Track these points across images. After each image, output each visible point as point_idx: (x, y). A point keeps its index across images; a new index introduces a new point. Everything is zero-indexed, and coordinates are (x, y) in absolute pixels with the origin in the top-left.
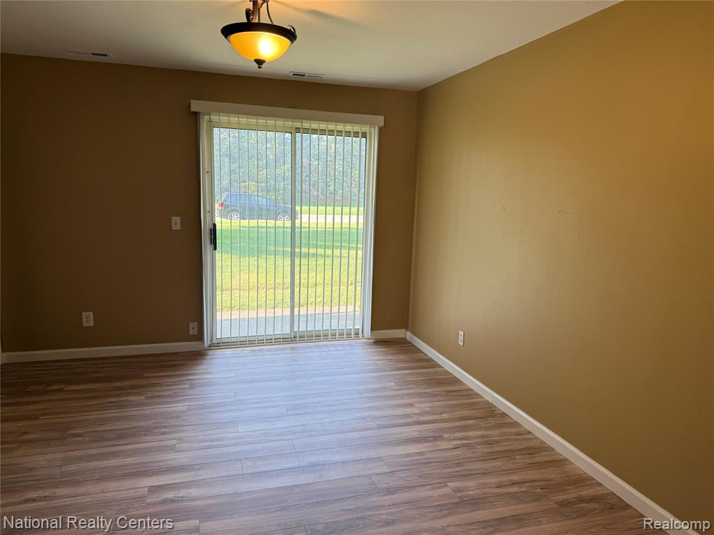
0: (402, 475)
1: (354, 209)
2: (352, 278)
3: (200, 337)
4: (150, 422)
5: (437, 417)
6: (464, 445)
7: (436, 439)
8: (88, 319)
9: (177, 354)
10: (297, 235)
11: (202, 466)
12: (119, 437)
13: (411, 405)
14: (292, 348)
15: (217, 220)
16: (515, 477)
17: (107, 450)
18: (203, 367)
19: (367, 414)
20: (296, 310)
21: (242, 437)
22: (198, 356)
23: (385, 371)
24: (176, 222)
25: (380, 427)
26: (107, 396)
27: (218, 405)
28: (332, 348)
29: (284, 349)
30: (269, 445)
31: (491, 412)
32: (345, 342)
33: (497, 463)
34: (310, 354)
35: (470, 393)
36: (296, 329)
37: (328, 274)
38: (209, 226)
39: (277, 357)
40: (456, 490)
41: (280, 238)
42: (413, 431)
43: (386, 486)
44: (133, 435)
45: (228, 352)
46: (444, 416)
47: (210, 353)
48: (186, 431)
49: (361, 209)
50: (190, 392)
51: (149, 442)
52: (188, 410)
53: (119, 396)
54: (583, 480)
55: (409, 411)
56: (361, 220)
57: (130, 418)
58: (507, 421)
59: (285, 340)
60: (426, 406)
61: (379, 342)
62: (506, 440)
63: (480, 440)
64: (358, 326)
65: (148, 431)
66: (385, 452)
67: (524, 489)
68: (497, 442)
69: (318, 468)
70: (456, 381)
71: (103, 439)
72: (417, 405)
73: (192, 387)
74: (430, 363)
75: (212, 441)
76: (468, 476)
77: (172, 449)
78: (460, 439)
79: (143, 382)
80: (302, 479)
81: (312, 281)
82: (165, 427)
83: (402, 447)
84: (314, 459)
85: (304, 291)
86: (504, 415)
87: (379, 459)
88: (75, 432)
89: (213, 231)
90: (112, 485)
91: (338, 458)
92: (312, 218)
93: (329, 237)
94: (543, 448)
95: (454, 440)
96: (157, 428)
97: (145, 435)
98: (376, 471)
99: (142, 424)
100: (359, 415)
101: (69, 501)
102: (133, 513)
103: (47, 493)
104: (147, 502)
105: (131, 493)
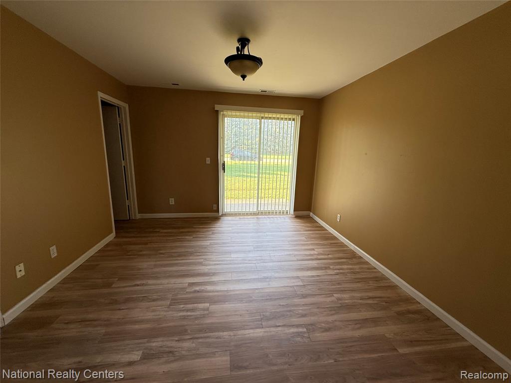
0: (309, 287)
1: (287, 157)
2: (285, 186)
3: (218, 211)
4: (193, 250)
5: (326, 257)
6: (341, 273)
7: (326, 268)
8: (172, 201)
9: (208, 218)
10: (261, 167)
11: (214, 274)
12: (179, 256)
13: (313, 249)
14: (257, 218)
15: (226, 160)
16: (370, 294)
18: (218, 224)
19: (291, 253)
20: (260, 200)
21: (233, 260)
22: (217, 219)
23: (300, 231)
24: (208, 161)
25: (298, 260)
26: (177, 236)
27: (224, 243)
28: (275, 219)
29: (253, 218)
30: (245, 265)
31: (353, 255)
32: (281, 216)
33: (359, 285)
34: (266, 221)
35: (342, 245)
36: (259, 210)
37: (275, 184)
38: (222, 162)
39: (251, 222)
40: (339, 299)
41: (253, 168)
42: (314, 263)
43: (302, 293)
44: (185, 256)
45: (230, 218)
46: (330, 256)
47: (222, 218)
48: (207, 255)
49: (291, 157)
50: (212, 236)
51: (192, 259)
52: (210, 244)
54: (409, 300)
55: (312, 252)
56: (291, 161)
57: (185, 247)
58: (363, 261)
59: (254, 214)
60: (320, 250)
61: (297, 217)
62: (362, 272)
63: (349, 271)
64: (288, 209)
65: (191, 254)
66: (300, 274)
67: (376, 302)
68: (358, 273)
69: (268, 280)
70: (335, 238)
71: (172, 256)
72: (316, 250)
73: (213, 234)
74: (322, 228)
75: (219, 261)
76: (343, 291)
77: (201, 264)
78: (339, 270)
79: (194, 230)
80: (259, 285)
81: (267, 187)
82: (199, 252)
83: (309, 272)
84: (265, 275)
85: (263, 191)
86: (361, 257)
87: (298, 277)
88: (161, 252)
89: (224, 165)
90: (173, 281)
91: (277, 275)
92: (268, 160)
93: (275, 169)
94: (383, 278)
95: (336, 269)
96: (196, 253)
97: (190, 256)
98: (296, 284)
99: (190, 250)
100: (288, 253)
101: (153, 287)
102: (180, 296)
103: (144, 282)
104: (187, 290)
105: (180, 286)
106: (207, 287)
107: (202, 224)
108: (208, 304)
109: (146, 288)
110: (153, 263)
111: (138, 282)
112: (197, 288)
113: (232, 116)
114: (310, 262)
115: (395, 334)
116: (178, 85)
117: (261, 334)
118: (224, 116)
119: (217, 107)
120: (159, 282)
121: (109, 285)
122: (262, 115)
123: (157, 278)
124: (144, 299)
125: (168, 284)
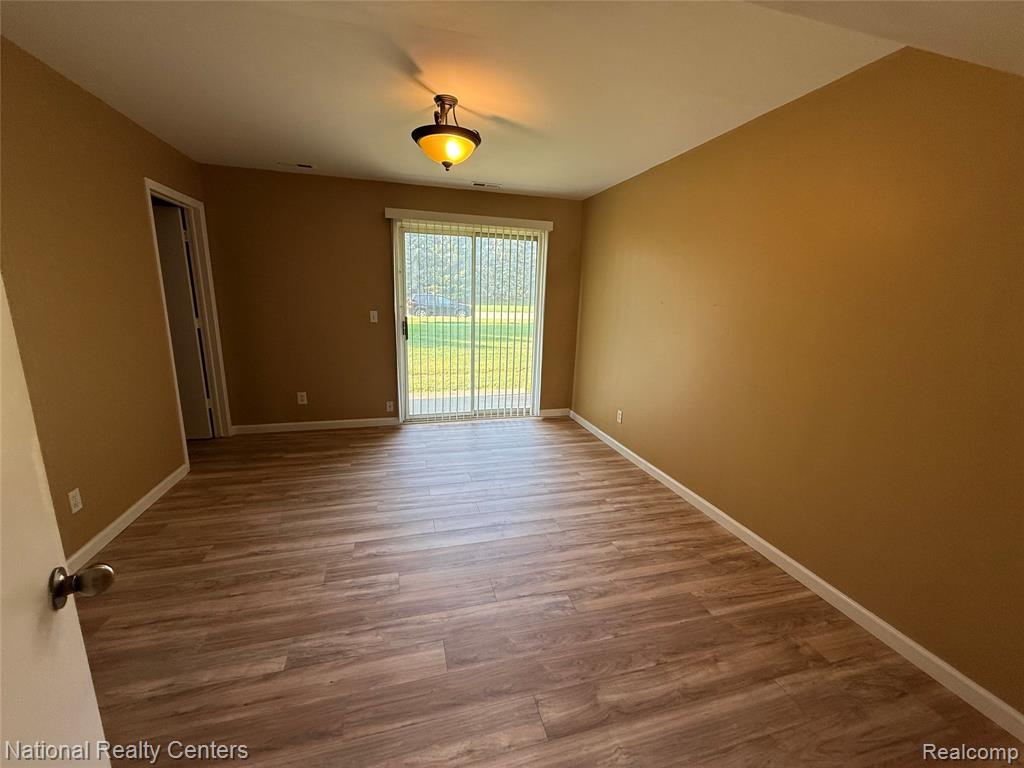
0: (572, 534)
1: (526, 308)
2: (524, 365)
3: (396, 414)
4: (355, 486)
5: (599, 484)
6: (624, 508)
7: (600, 503)
8: (302, 398)
9: (377, 427)
10: (477, 329)
11: (401, 525)
12: (329, 499)
13: (577, 473)
14: (473, 424)
15: (409, 316)
16: (671, 537)
17: (317, 510)
18: (399, 439)
19: (539, 481)
20: (476, 391)
21: (433, 500)
22: (395, 429)
23: (552, 444)
24: (374, 316)
25: (551, 493)
26: (319, 464)
27: (413, 472)
28: (507, 425)
29: (466, 425)
30: (457, 506)
31: (645, 479)
32: (518, 420)
33: (652, 525)
34: (489, 430)
35: (627, 463)
36: (476, 408)
37: (504, 361)
38: (402, 319)
39: (459, 433)
40: (621, 548)
41: (462, 331)
42: (580, 496)
43: (560, 544)
44: (341, 497)
45: (419, 426)
46: (606, 483)
47: (404, 427)
48: (385, 494)
49: (532, 308)
50: (387, 460)
51: (357, 503)
52: (388, 475)
53: (331, 463)
54: (731, 540)
55: (575, 478)
56: (532, 315)
57: (339, 482)
58: (660, 486)
59: (467, 417)
60: (590, 474)
61: (547, 420)
62: (660, 504)
63: (637, 504)
64: (529, 406)
65: (353, 493)
66: (556, 514)
67: (678, 548)
68: (652, 505)
69: (500, 527)
70: (613, 453)
71: (315, 501)
72: (582, 474)
74: (590, 437)
75: (408, 502)
76: (629, 536)
77: (374, 509)
78: (621, 503)
79: (350, 451)
80: (485, 537)
81: (490, 367)
82: (368, 490)
83: (570, 510)
84: (496, 520)
85: (482, 376)
86: (656, 482)
87: (552, 520)
88: (292, 493)
89: (405, 324)
90: (324, 541)
91: (517, 519)
92: (489, 315)
94: (692, 511)
95: (615, 503)
96: (360, 491)
97: (351, 498)
98: (550, 531)
99: (349, 487)
100: (533, 482)
101: (287, 555)
102: (342, 566)
103: (269, 547)
104: (354, 556)
105: (340, 548)
106: (390, 547)
107: (367, 439)
108: (396, 575)
109: (273, 557)
110: (279, 514)
111: (256, 549)
112: (373, 550)
113: (418, 231)
114: (572, 494)
115: (706, 590)
116: (309, 167)
117: (495, 611)
118: (403, 230)
119: (390, 213)
120: (297, 545)
121: (198, 559)
122: (478, 230)
123: (293, 539)
124: (273, 576)
125: (316, 547)
